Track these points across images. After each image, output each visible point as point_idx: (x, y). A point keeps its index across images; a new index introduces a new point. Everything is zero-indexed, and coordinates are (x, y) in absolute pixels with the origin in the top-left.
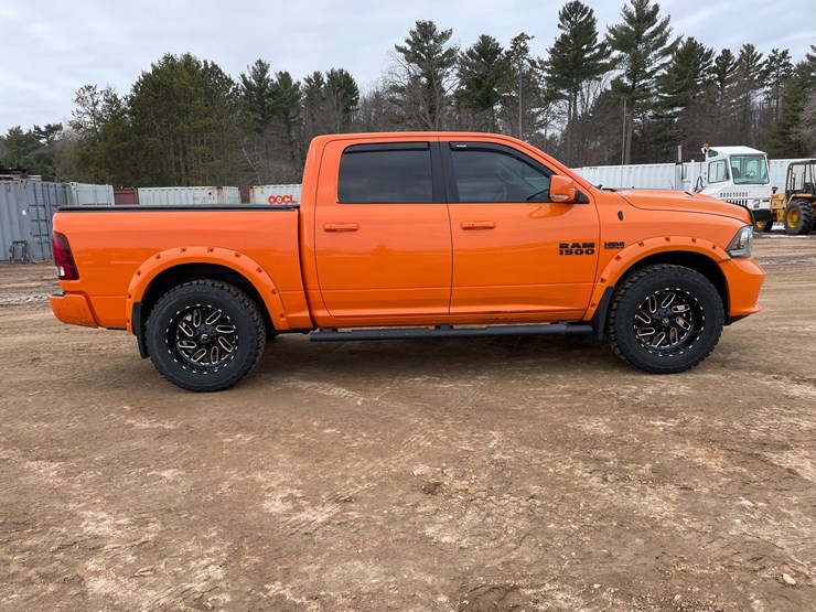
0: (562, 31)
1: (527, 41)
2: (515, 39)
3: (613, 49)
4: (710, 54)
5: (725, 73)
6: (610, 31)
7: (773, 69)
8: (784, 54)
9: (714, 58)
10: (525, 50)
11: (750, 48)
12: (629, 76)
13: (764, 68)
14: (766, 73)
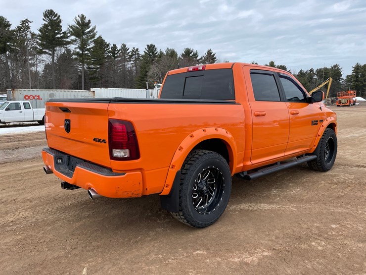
0: (45, 22)
1: (29, 23)
2: (23, 21)
3: (71, 35)
4: (108, 45)
5: (115, 54)
6: (70, 27)
7: (134, 55)
8: (137, 49)
9: (110, 47)
10: (28, 27)
11: (124, 45)
12: (80, 49)
13: (130, 54)
14: (131, 56)
